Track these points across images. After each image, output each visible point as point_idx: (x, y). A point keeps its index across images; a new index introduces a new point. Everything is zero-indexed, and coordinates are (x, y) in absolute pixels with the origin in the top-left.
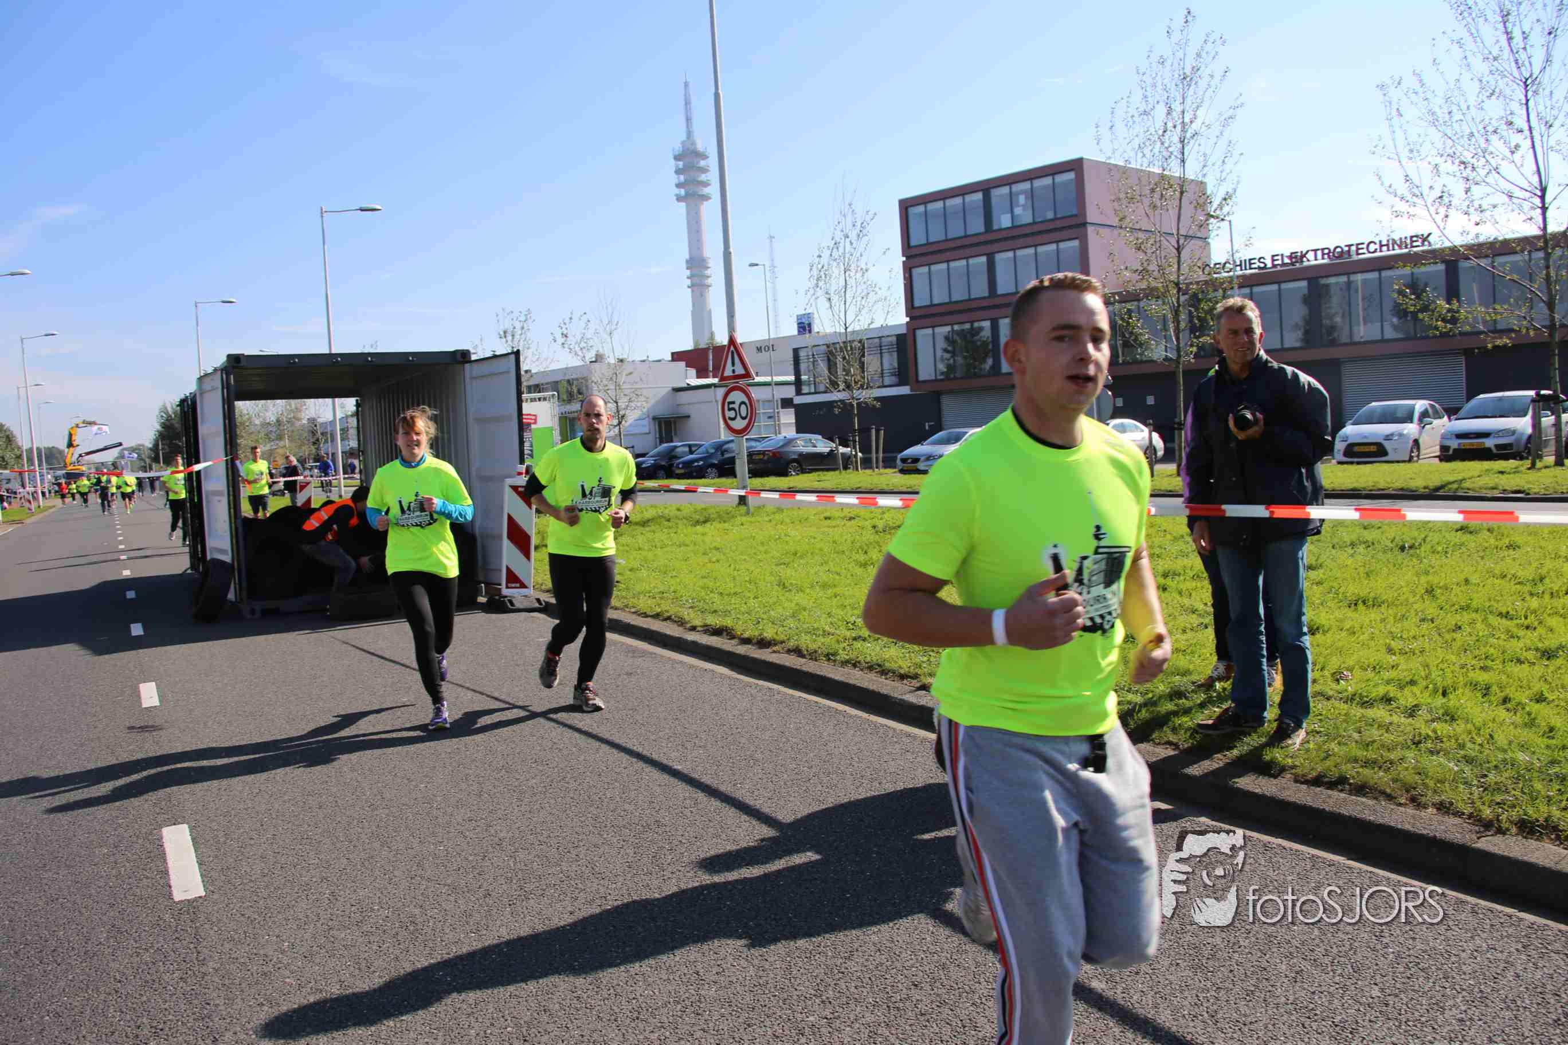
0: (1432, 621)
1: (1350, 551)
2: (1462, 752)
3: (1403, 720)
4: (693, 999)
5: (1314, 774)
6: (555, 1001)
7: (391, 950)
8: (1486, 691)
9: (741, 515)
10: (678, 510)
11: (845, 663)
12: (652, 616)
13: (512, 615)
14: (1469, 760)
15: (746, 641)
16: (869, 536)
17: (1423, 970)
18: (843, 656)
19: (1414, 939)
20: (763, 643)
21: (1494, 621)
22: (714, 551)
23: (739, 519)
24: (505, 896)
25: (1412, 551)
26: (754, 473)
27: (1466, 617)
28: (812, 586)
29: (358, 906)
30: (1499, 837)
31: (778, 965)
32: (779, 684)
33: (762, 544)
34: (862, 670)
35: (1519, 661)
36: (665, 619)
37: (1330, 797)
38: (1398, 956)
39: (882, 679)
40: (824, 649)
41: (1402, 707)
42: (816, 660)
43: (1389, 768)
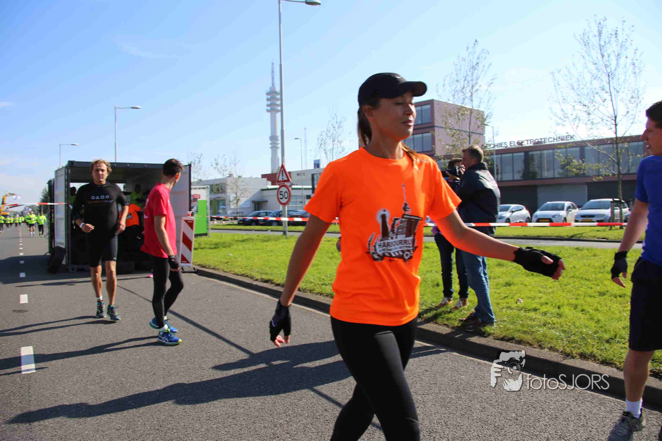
2: (562, 329)
3: (540, 317)
5: (502, 336)
6: (176, 413)
8: (576, 307)
9: (283, 239)
10: (258, 236)
11: (317, 294)
12: (240, 275)
14: (564, 332)
15: (278, 285)
18: (317, 290)
19: (532, 397)
21: (583, 282)
22: (270, 252)
23: (281, 241)
29: (99, 377)
30: (572, 360)
31: (271, 402)
34: (324, 296)
35: (591, 296)
36: (246, 276)
37: (507, 345)
38: (525, 403)
40: (309, 288)
41: (541, 313)
42: (305, 292)
43: (532, 334)
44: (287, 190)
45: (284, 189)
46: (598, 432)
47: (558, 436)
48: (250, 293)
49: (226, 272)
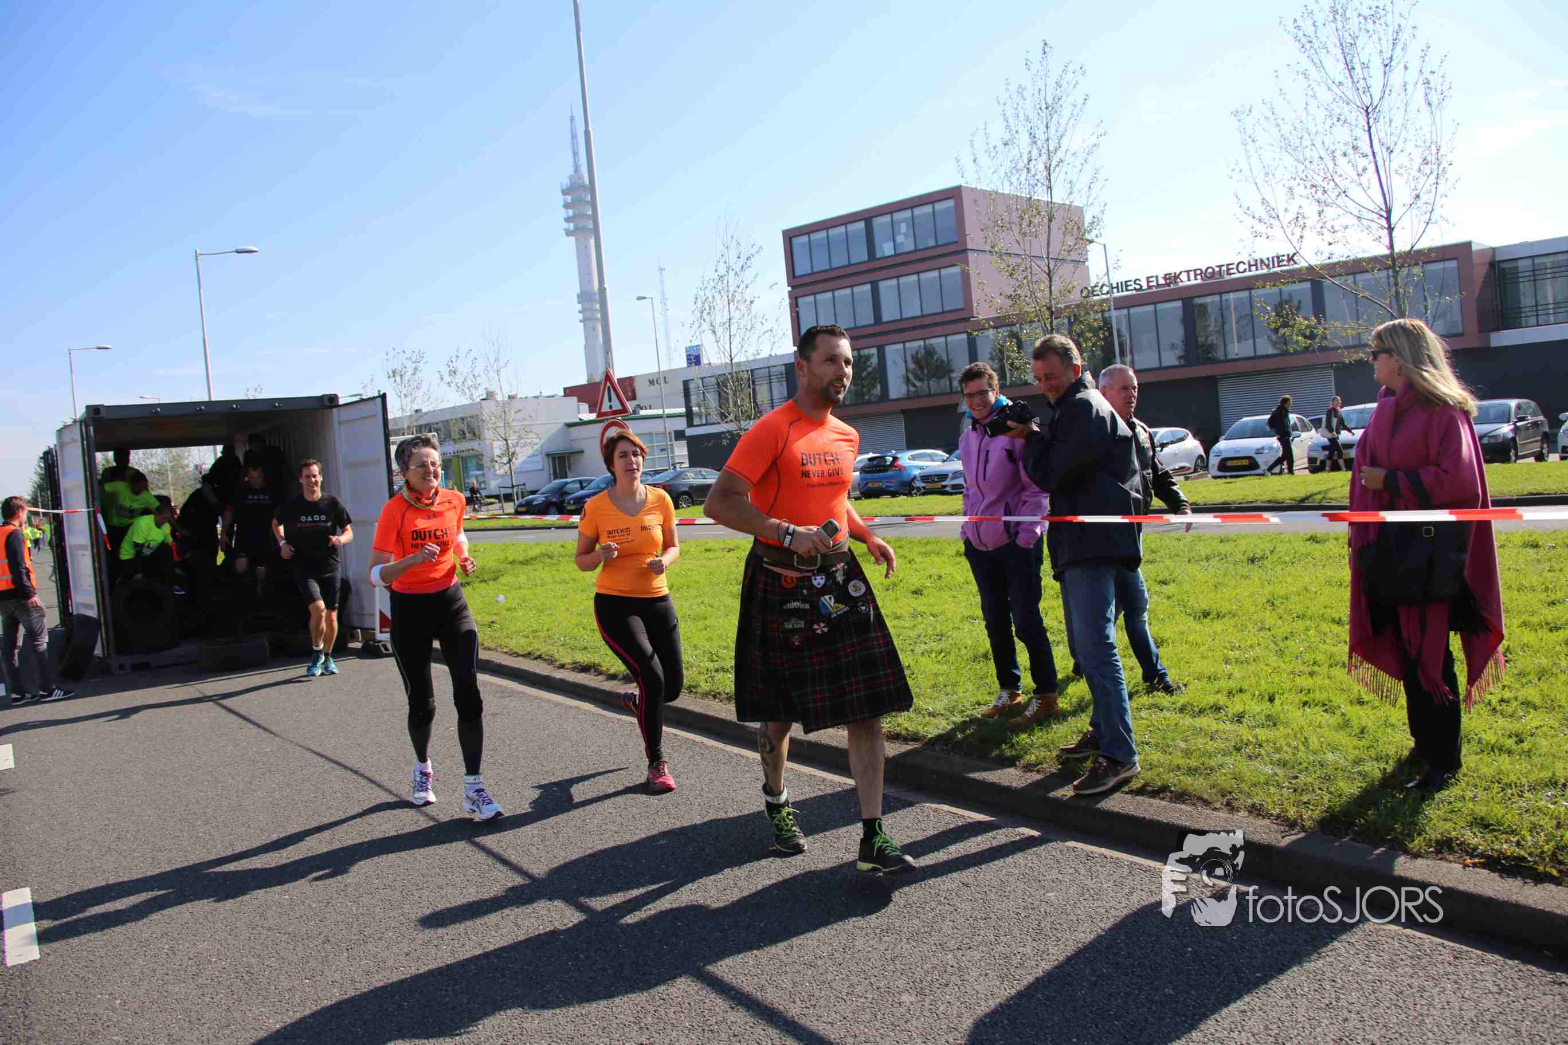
0: (1269, 630)
1: (1204, 564)
2: (1277, 756)
3: (1228, 727)
4: (515, 1032)
7: (223, 1001)
10: (562, 546)
11: (706, 695)
12: (522, 656)
13: (385, 659)
14: (1284, 763)
15: (613, 677)
17: (1217, 967)
18: (705, 687)
21: (1325, 626)
24: (344, 941)
25: (1260, 564)
27: (1300, 625)
29: (196, 959)
36: (536, 658)
37: (1151, 805)
41: (1230, 715)
43: (1209, 774)
46: (1362, 1021)
47: (1272, 1039)
48: (548, 700)
49: (489, 649)
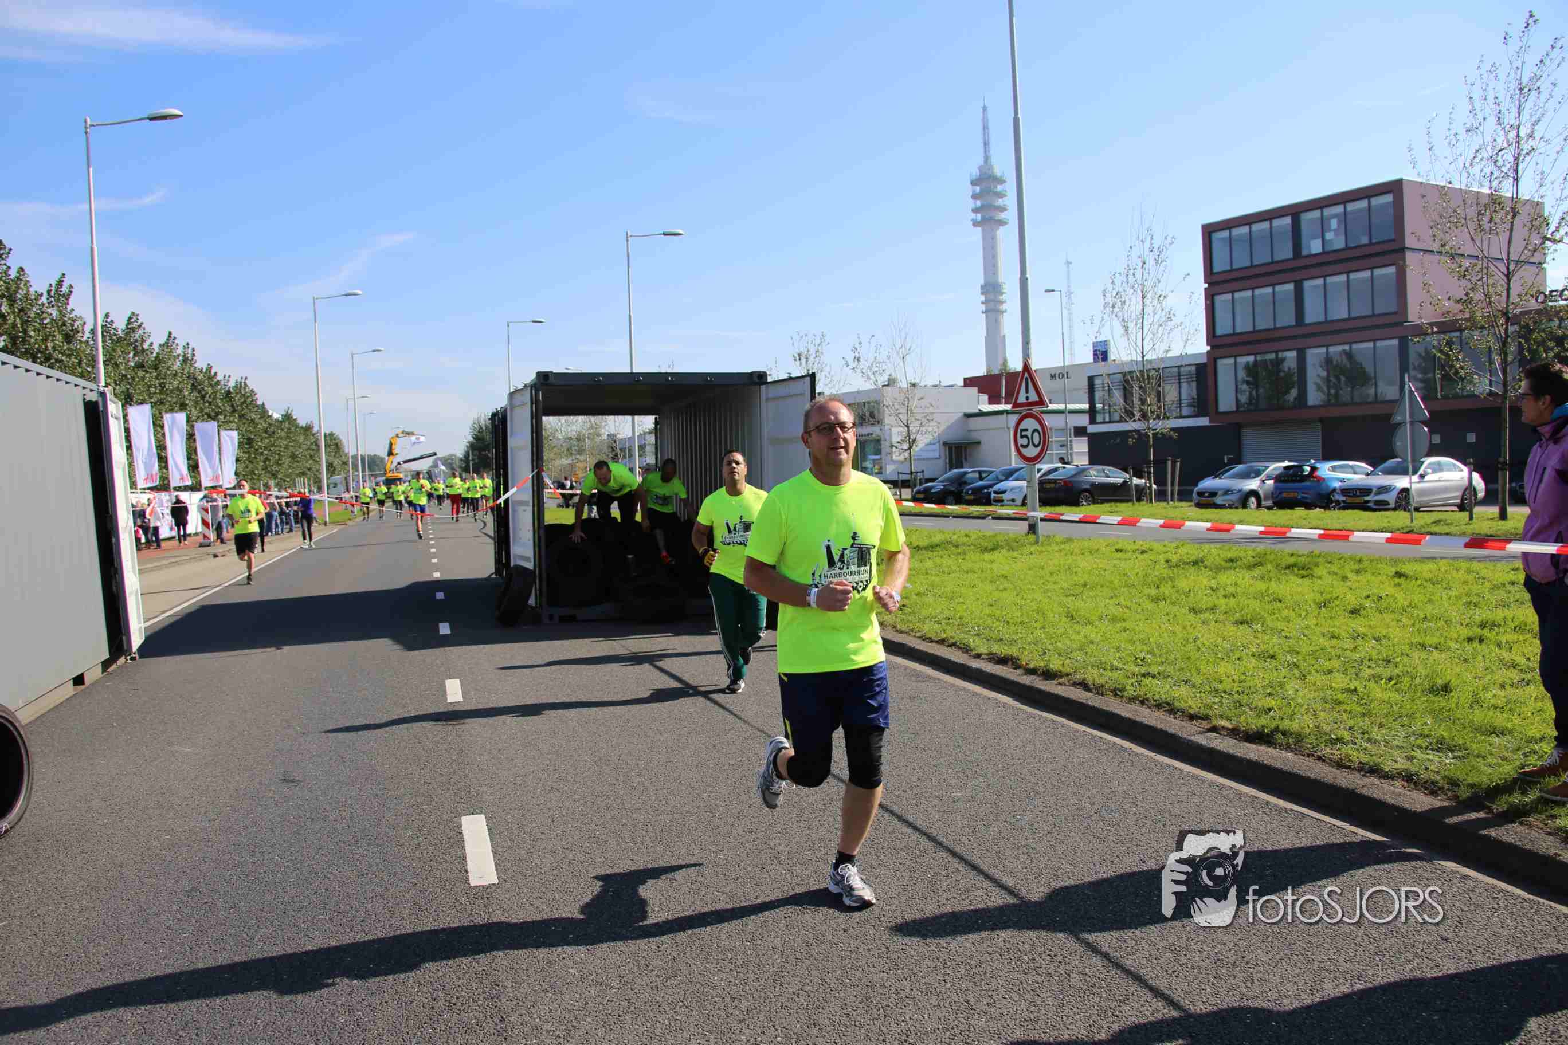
4: (962, 1027)
6: (825, 1016)
7: (669, 951)
9: (1031, 544)
10: (967, 536)
11: (1132, 700)
12: (937, 642)
15: (1032, 672)
16: (1162, 570)
18: (1130, 691)
20: (1048, 675)
22: (1002, 580)
23: (1027, 549)
26: (1045, 502)
28: (1101, 619)
32: (1064, 717)
33: (1051, 574)
34: (1150, 708)
36: (950, 646)
39: (1171, 719)
40: (1111, 684)
42: (1102, 695)
44: (1038, 427)
45: (1030, 424)
48: (964, 689)
49: (902, 632)
